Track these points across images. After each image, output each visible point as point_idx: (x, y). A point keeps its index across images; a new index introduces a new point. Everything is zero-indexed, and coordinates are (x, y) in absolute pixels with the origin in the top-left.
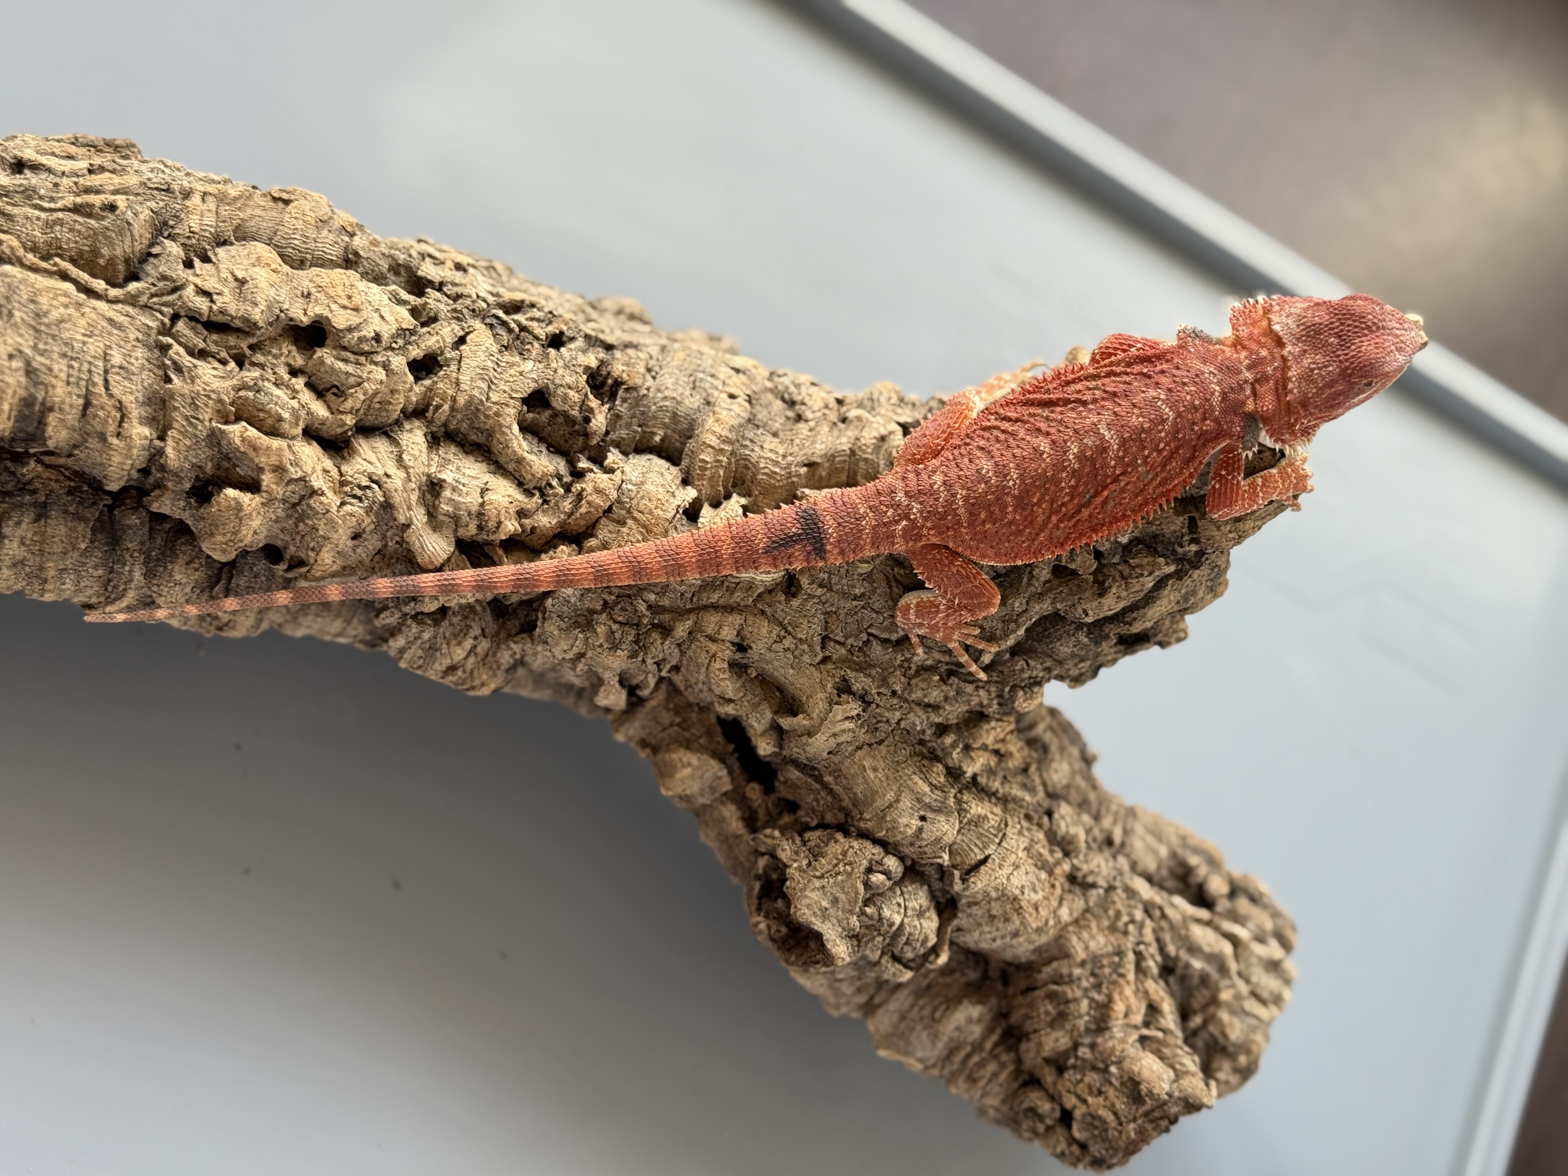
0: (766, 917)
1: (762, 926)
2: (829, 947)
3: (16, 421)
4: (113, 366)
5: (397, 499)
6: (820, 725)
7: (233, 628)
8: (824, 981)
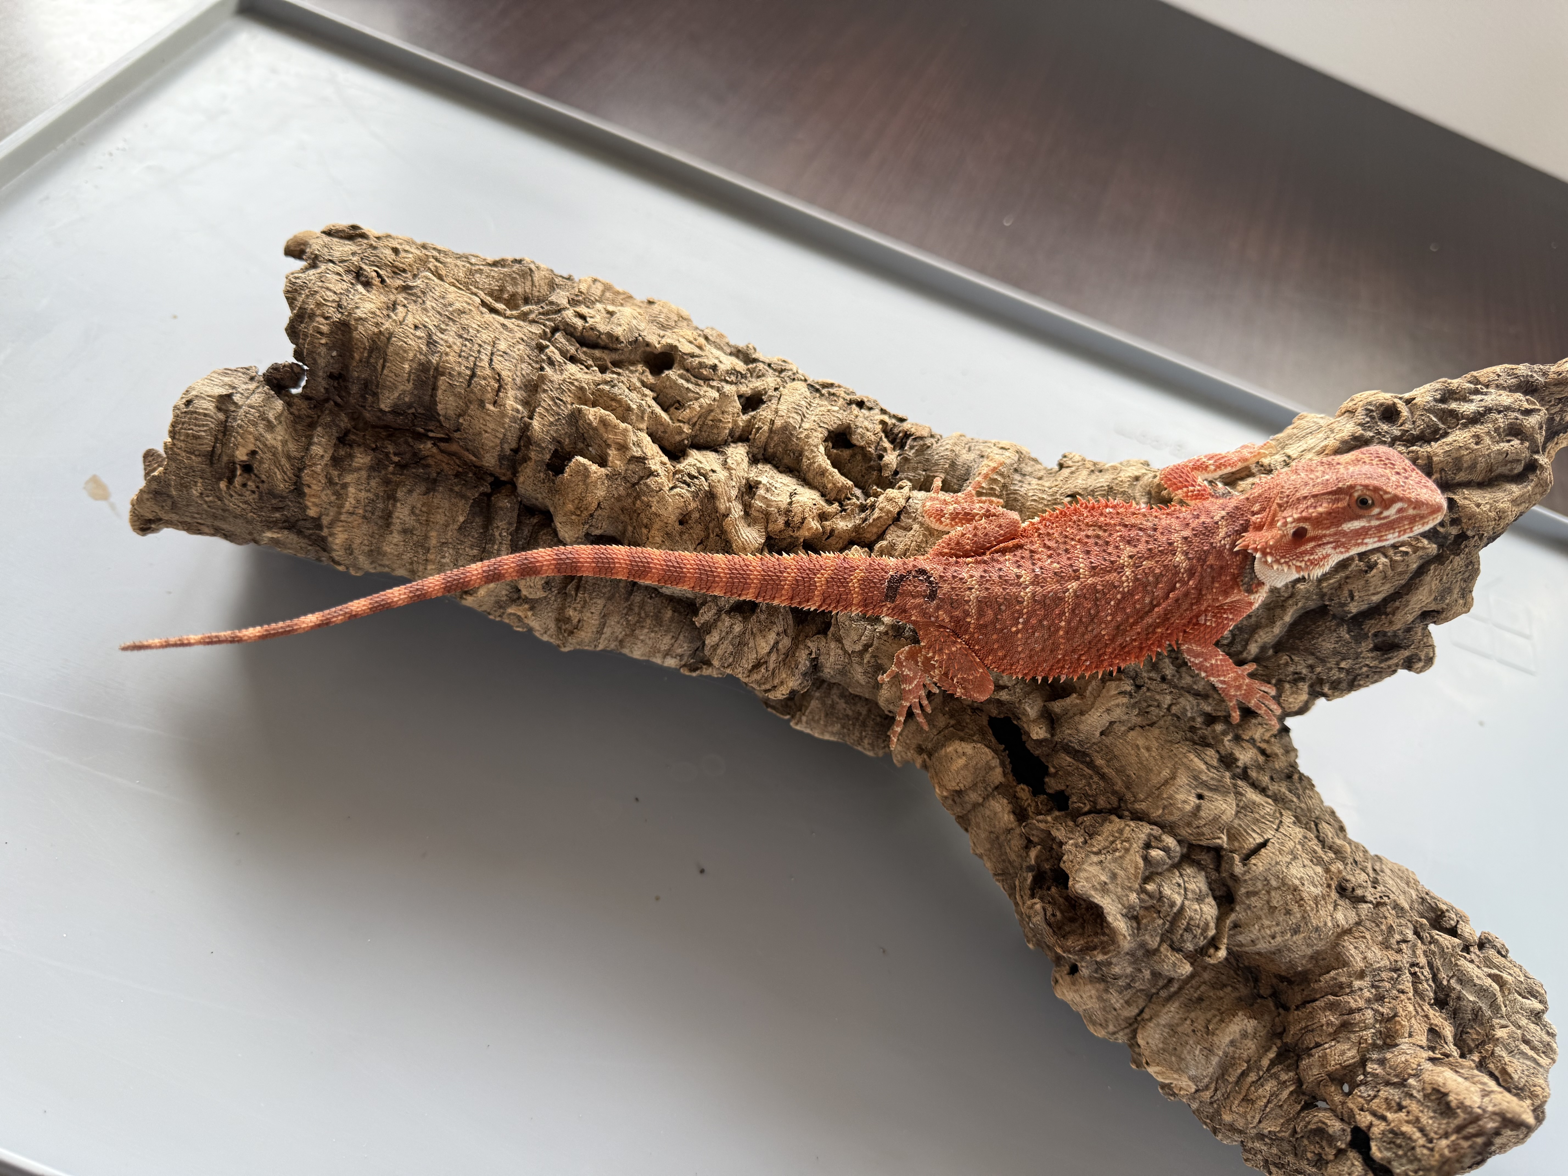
0: (1042, 899)
1: (1038, 907)
2: (1110, 919)
3: (416, 387)
4: (498, 350)
5: (720, 490)
6: (1093, 704)
7: (581, 629)
8: (1093, 992)
